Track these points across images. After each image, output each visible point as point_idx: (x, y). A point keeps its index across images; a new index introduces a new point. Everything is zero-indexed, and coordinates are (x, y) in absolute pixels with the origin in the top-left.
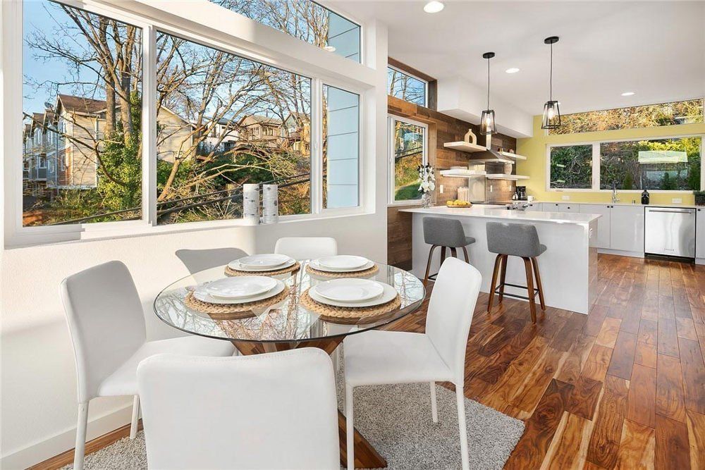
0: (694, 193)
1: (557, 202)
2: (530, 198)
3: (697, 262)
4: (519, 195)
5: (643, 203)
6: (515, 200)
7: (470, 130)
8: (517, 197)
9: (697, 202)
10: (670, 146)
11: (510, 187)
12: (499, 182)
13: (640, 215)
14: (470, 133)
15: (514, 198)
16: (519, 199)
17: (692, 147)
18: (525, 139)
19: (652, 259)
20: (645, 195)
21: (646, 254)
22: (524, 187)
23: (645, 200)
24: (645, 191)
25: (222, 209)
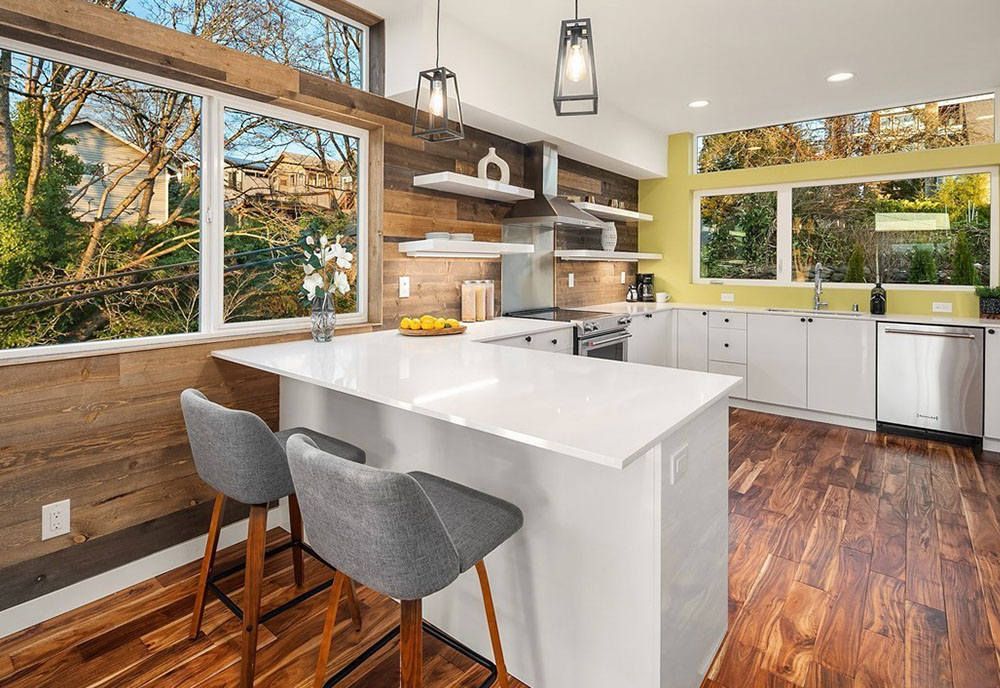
0: (978, 292)
1: (706, 307)
2: (660, 297)
3: (988, 446)
4: (641, 292)
5: (874, 311)
6: (632, 301)
7: (492, 150)
8: (635, 296)
9: (985, 313)
10: (922, 204)
11: (623, 274)
12: (594, 266)
13: (866, 340)
14: (492, 156)
15: (629, 297)
16: (640, 299)
17: (955, 206)
18: (655, 181)
19: (893, 434)
20: (878, 296)
21: (880, 424)
22: (650, 276)
23: (878, 306)
24: (879, 286)
25: (184, 307)
